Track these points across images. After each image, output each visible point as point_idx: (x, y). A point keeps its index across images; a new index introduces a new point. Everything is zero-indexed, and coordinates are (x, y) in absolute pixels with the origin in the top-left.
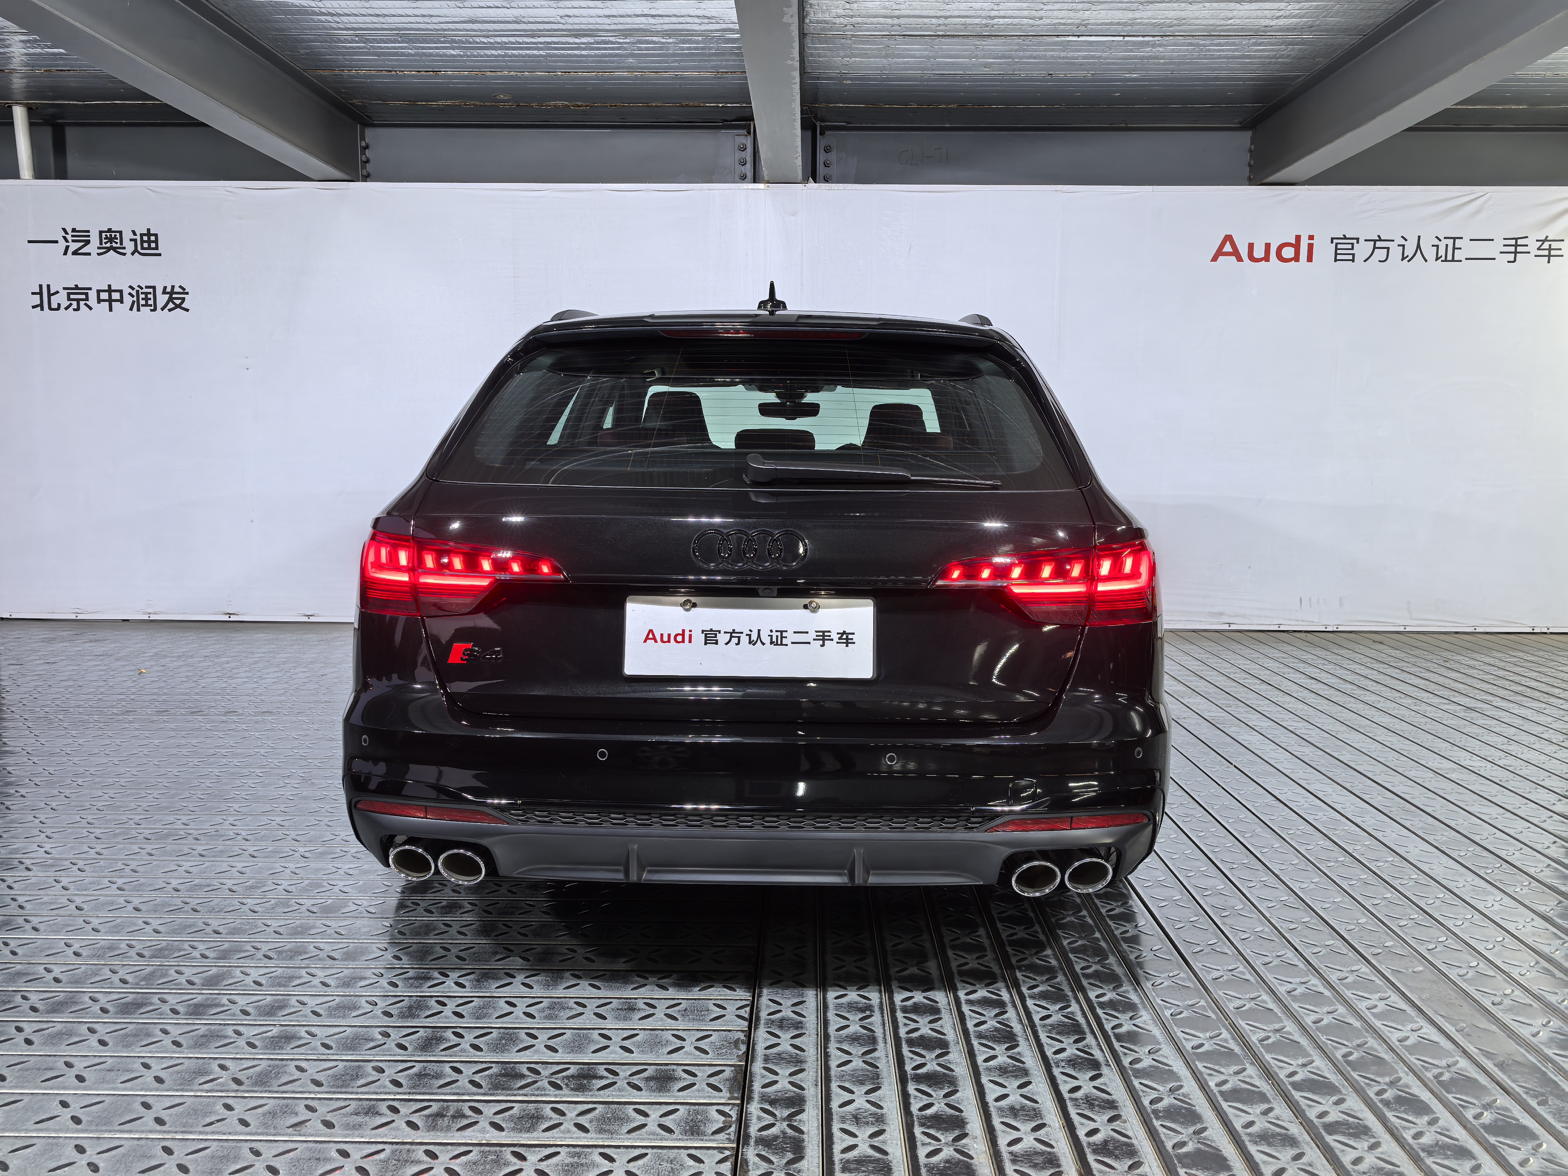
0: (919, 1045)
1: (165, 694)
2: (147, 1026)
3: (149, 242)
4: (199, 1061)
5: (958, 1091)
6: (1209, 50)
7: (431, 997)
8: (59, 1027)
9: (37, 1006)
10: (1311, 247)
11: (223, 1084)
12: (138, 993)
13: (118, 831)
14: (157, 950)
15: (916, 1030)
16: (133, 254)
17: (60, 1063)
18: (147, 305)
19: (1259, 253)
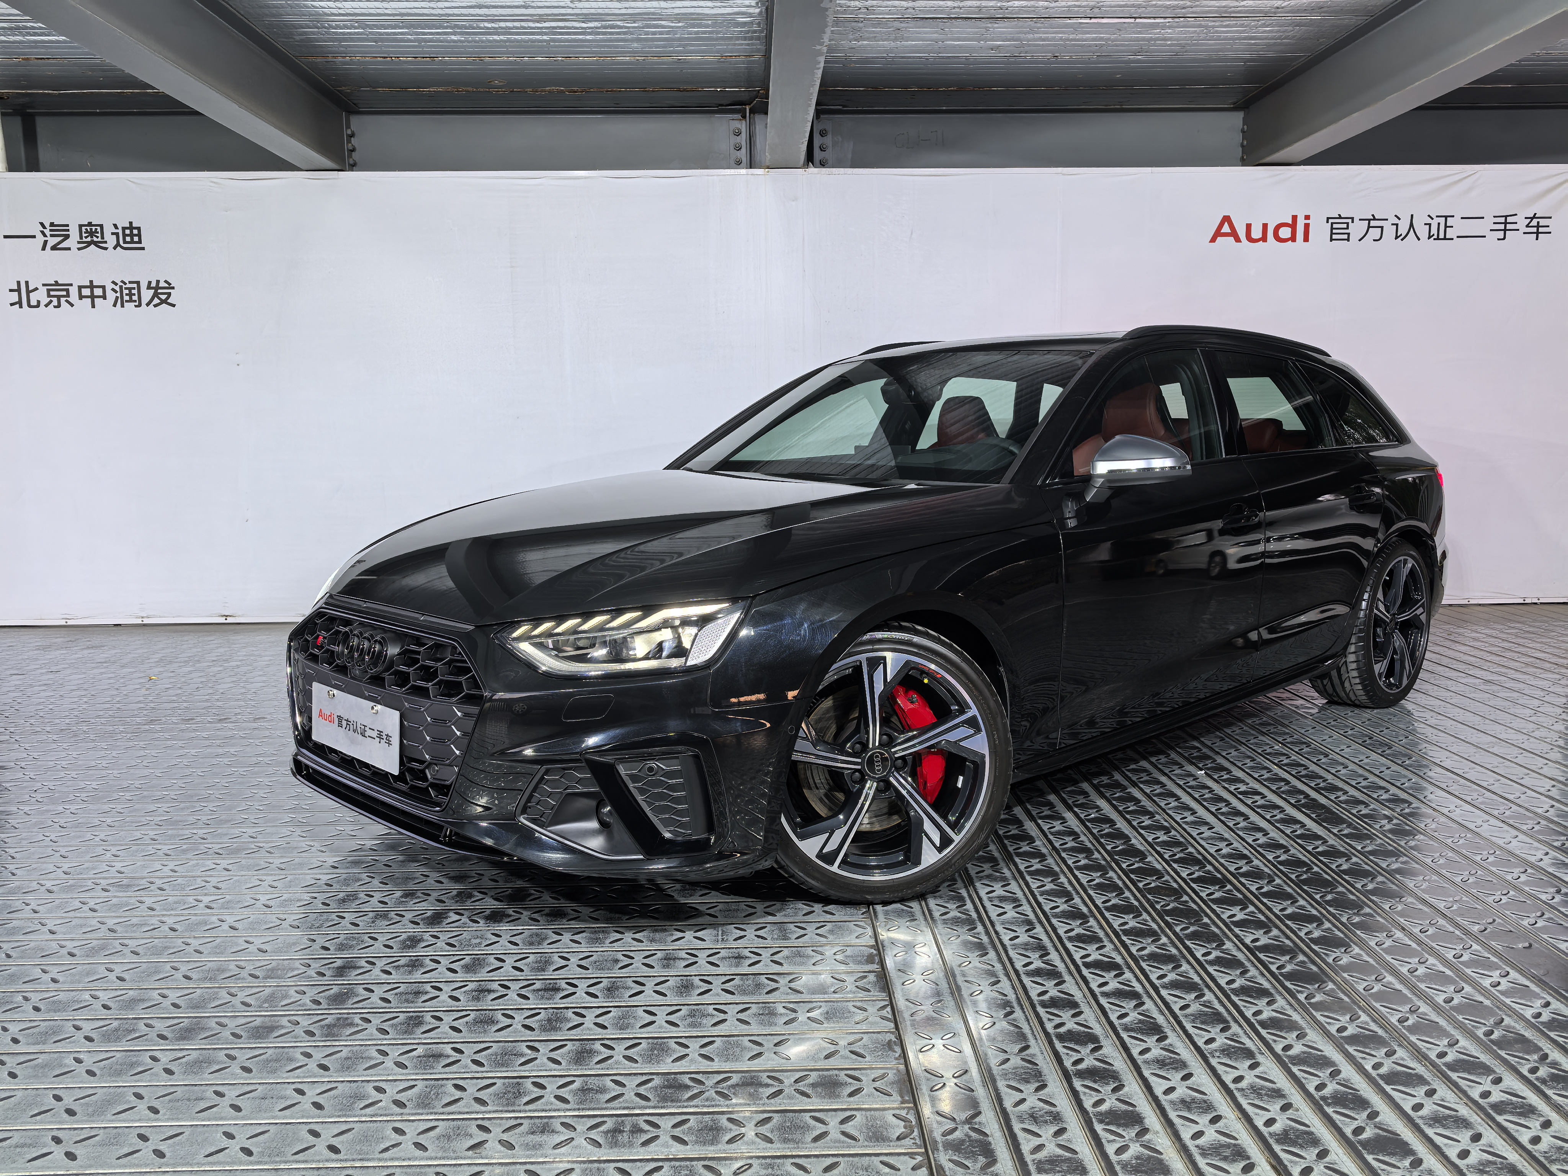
0: (1070, 1041)
1: (185, 701)
2: (286, 1050)
3: (132, 235)
4: (352, 1084)
5: (1124, 1086)
6: (1217, 32)
7: (567, 1008)
8: (195, 1055)
9: (165, 1033)
10: (1307, 226)
11: (385, 1108)
12: (265, 1016)
13: (184, 847)
14: (268, 970)
15: (1062, 1025)
16: (115, 248)
17: (210, 1093)
18: (131, 301)
19: (1256, 233)
